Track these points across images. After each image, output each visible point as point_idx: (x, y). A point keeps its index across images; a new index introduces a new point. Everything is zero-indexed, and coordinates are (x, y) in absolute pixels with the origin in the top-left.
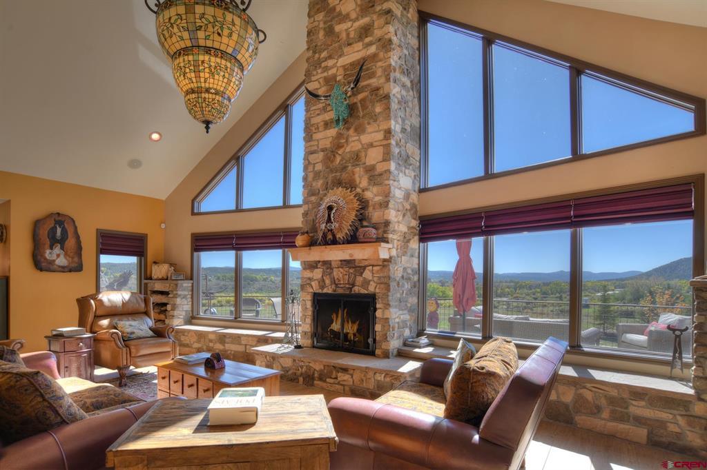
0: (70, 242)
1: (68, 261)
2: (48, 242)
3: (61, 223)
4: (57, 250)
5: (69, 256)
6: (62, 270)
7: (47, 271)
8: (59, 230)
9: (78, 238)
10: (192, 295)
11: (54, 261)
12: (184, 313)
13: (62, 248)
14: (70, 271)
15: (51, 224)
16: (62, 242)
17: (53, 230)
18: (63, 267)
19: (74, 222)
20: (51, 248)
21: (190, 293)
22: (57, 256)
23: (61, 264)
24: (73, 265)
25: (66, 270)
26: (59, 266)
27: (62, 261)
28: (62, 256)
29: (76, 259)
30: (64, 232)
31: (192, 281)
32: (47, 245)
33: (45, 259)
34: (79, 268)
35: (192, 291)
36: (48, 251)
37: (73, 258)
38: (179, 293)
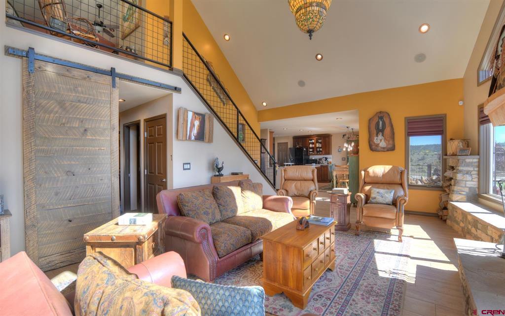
0: (388, 130)
1: (386, 143)
2: (375, 132)
3: (381, 118)
4: (380, 137)
5: (387, 140)
6: (383, 150)
7: (375, 151)
8: (381, 123)
9: (392, 126)
10: (479, 171)
11: (379, 144)
12: (467, 190)
13: (383, 135)
14: (388, 151)
15: (376, 119)
16: (382, 131)
17: (378, 123)
18: (384, 148)
19: (389, 115)
20: (377, 136)
21: (476, 169)
22: (381, 141)
23: (383, 146)
24: (389, 147)
25: (385, 150)
26: (382, 148)
27: (383, 144)
28: (383, 141)
29: (391, 142)
30: (384, 124)
31: (478, 157)
32: (375, 135)
33: (374, 143)
34: (393, 149)
35: (479, 167)
36: (375, 138)
37: (389, 141)
38: (460, 168)
